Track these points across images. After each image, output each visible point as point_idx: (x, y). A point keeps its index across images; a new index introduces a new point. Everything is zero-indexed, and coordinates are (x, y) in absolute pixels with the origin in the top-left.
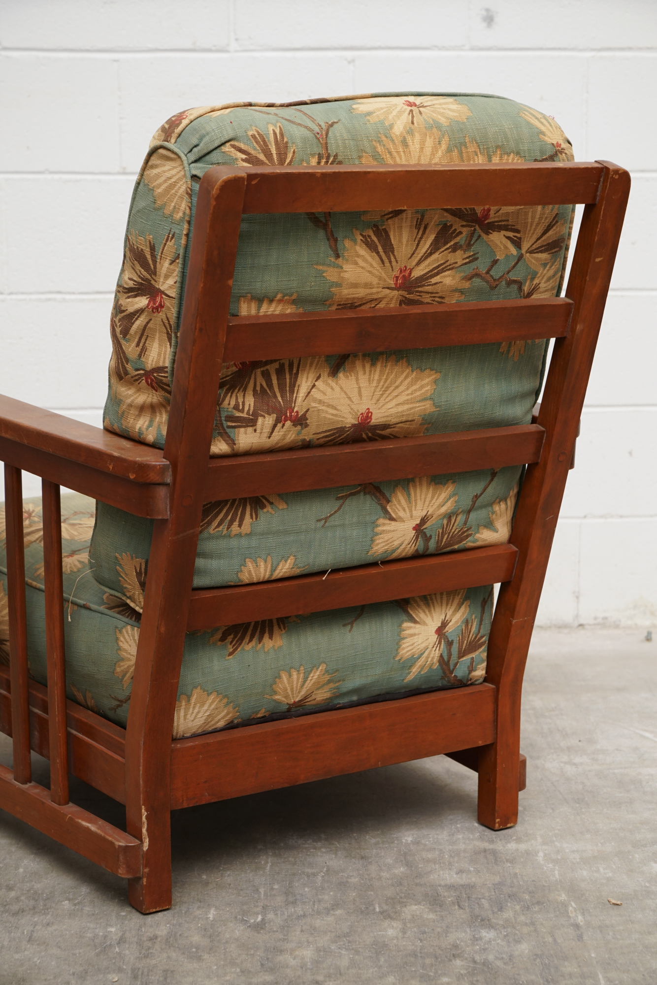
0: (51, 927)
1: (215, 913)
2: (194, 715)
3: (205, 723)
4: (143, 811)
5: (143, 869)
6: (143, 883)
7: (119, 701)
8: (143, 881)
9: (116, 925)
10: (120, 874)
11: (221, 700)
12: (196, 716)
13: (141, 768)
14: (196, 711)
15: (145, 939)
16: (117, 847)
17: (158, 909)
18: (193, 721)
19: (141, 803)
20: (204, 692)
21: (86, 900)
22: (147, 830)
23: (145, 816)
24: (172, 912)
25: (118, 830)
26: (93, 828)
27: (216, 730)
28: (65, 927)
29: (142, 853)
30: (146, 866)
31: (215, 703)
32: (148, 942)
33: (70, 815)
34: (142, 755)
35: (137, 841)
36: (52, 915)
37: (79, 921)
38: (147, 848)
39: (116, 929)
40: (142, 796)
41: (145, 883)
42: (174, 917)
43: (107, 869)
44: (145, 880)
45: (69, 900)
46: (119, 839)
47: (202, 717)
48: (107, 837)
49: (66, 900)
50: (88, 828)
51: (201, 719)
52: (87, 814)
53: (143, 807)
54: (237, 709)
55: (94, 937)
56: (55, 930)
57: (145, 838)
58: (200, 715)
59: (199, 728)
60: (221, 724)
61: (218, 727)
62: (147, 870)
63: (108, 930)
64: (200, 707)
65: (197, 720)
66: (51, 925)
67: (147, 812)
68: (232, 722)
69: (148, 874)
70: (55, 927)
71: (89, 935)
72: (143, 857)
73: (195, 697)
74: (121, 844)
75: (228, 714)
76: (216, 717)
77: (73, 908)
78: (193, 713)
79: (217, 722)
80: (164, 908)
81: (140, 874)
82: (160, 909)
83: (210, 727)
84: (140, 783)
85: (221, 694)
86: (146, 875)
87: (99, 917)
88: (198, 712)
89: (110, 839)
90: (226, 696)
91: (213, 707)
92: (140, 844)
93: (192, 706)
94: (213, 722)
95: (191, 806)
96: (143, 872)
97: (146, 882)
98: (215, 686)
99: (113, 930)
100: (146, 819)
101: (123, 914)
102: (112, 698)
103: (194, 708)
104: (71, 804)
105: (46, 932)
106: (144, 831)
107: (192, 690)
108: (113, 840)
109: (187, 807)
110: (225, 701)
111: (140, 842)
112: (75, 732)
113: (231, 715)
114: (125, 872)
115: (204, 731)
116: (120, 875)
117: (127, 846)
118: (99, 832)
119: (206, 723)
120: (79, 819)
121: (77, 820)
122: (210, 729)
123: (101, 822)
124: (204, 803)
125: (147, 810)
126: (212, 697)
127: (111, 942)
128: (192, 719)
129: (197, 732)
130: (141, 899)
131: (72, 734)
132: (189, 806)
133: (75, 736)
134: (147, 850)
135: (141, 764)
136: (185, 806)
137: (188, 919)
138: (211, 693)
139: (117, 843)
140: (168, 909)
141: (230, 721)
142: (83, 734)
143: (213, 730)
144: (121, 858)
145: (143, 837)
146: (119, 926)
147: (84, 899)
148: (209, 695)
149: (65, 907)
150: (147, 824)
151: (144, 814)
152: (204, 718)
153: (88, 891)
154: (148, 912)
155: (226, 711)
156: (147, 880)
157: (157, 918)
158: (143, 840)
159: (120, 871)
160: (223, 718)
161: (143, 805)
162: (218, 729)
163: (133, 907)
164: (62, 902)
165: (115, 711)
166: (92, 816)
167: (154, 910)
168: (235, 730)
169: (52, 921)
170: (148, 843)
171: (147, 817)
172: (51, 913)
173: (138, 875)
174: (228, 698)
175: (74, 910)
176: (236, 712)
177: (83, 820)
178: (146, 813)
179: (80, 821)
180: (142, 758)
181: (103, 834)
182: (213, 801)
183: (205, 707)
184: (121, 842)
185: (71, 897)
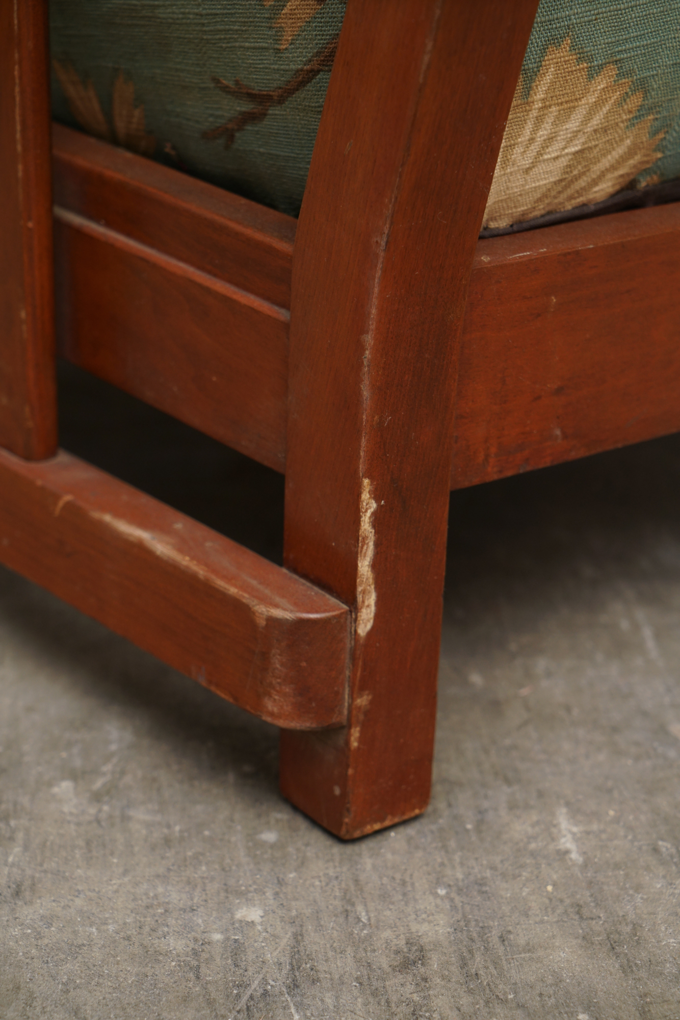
0: (31, 903)
1: (575, 829)
2: (535, 147)
3: (561, 181)
4: (365, 496)
5: (352, 697)
6: (347, 742)
7: (252, 97)
8: (349, 735)
9: (260, 891)
10: (272, 714)
11: (625, 97)
12: (540, 154)
13: (369, 339)
14: (543, 133)
15: (384, 963)
16: (262, 623)
17: (387, 823)
18: (527, 171)
19: (362, 468)
20: (579, 60)
21: (128, 779)
22: (374, 566)
23: (369, 514)
24: (434, 827)
25: (249, 558)
26: (161, 547)
27: (586, 210)
28: (79, 902)
29: (349, 644)
30: (362, 687)
31: (605, 110)
32: (400, 978)
33: (68, 498)
34: (376, 290)
35: (333, 601)
36: (26, 848)
37: (126, 872)
38: (369, 626)
39: (265, 911)
40: (363, 442)
41: (355, 744)
42: (445, 848)
43: (213, 688)
44: (355, 733)
45: (75, 776)
46: (267, 592)
47: (557, 158)
48: (220, 583)
49: (63, 779)
50: (140, 547)
51: (551, 167)
52: (127, 494)
53: (366, 482)
54: (661, 136)
55: (195, 953)
56: (48, 921)
57: (364, 592)
58: (553, 151)
59: (539, 200)
60: (604, 189)
61: (590, 201)
62: (363, 701)
63: (239, 915)
64: (557, 118)
65: (541, 168)
66: (27, 894)
67: (377, 499)
68: (631, 185)
69: (366, 713)
70: (42, 906)
71: (177, 945)
72: (353, 658)
73: (548, 78)
74: (278, 613)
75: (631, 153)
76: (597, 160)
77: (92, 811)
78: (532, 140)
79: (595, 182)
80: (406, 817)
81: (341, 713)
82: (396, 820)
83: (571, 198)
84: (358, 393)
85: (630, 73)
86: (361, 717)
87: (190, 854)
88: (551, 139)
89: (233, 591)
90: (642, 86)
91: (596, 121)
92: (345, 613)
93: (534, 113)
94: (582, 183)
95: (509, 473)
96: (350, 706)
97: (361, 740)
98: (618, 43)
99: (254, 914)
100: (374, 526)
101: (270, 836)
102: (225, 89)
103: (539, 120)
104: (63, 458)
105: (16, 932)
106: (364, 566)
107: (544, 51)
108: (246, 598)
109: (495, 477)
110: (636, 101)
111: (345, 607)
112: (76, 220)
113: (638, 158)
114: (288, 708)
115: (549, 213)
116: (269, 719)
117: (301, 622)
118: (184, 561)
119: (564, 182)
120: (104, 509)
121: (96, 515)
122: (569, 206)
123: (181, 523)
124: (548, 464)
125: (377, 495)
126: (601, 83)
127: (265, 981)
128: (526, 162)
129: (531, 215)
130: (337, 791)
131: (69, 227)
132: (502, 476)
133: (78, 232)
134: (370, 634)
135: (372, 324)
136: (492, 473)
137: (497, 859)
138: (601, 67)
139: (262, 611)
140: (416, 818)
141: (627, 179)
142: (109, 224)
143: (577, 212)
144: (278, 661)
145: (360, 589)
146: (269, 894)
147: (123, 773)
148: (592, 74)
149: (66, 809)
150: (377, 545)
151: (369, 505)
152: (563, 162)
153: (128, 736)
154: (357, 834)
155: (628, 142)
156: (361, 732)
157: (389, 856)
158: (360, 598)
159: (270, 705)
160: (613, 168)
161: (365, 476)
162: (592, 208)
163: (296, 808)
164: (50, 784)
165: (231, 138)
166: (145, 501)
167: (377, 826)
168: (638, 212)
169: (29, 872)
170: (373, 608)
171: (378, 521)
172: (20, 836)
173: (335, 719)
174: (646, 92)
175: (98, 821)
176: (655, 150)
177: (118, 515)
178: (374, 505)
179: (107, 518)
180: (375, 301)
181: (201, 572)
182: (574, 455)
183: (573, 124)
184: (276, 606)
185: (78, 763)
